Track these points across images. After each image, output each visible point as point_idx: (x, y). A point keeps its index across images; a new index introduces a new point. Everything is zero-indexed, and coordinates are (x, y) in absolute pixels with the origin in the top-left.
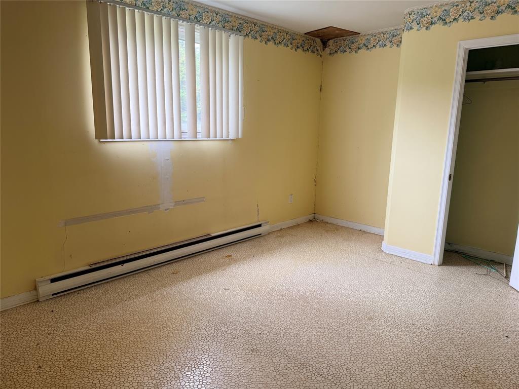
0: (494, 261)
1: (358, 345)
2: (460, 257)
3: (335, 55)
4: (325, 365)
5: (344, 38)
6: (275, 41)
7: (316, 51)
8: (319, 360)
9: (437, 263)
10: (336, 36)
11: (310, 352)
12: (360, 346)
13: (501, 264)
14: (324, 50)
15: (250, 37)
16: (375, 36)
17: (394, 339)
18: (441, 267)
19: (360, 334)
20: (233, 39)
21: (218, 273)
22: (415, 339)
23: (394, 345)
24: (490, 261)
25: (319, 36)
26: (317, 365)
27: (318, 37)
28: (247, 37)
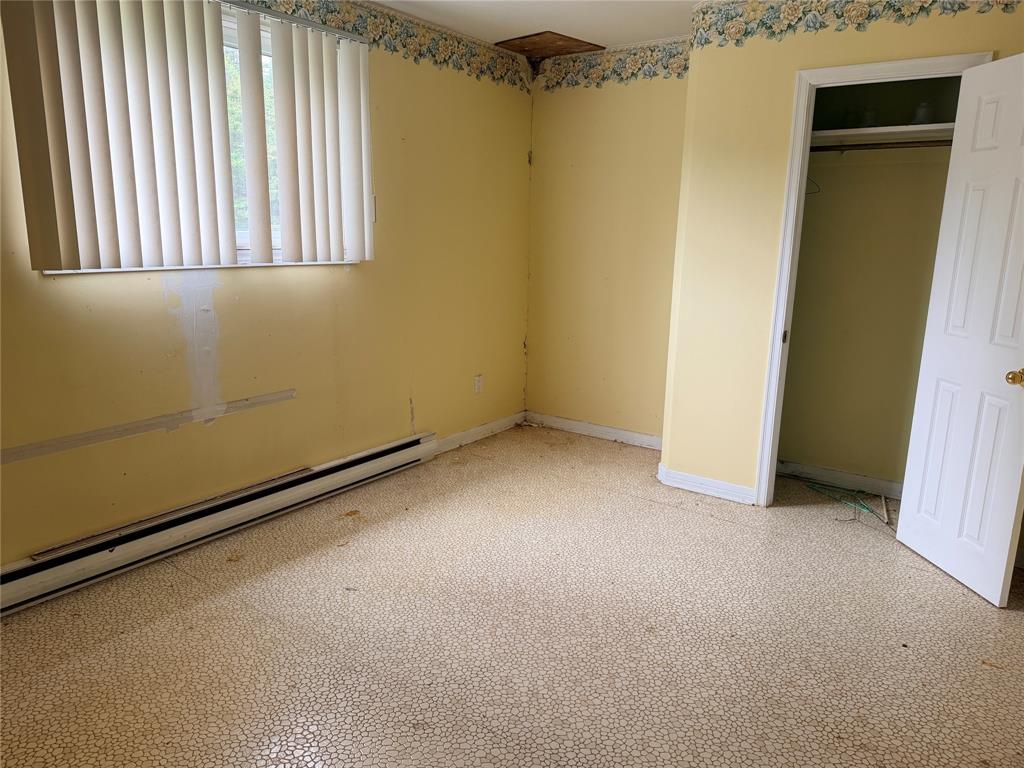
0: (863, 492)
1: (631, 690)
2: (804, 487)
3: (557, 89)
4: (569, 744)
5: (574, 55)
6: (434, 56)
7: (517, 81)
8: (558, 732)
9: (763, 501)
10: (560, 52)
11: (537, 716)
12: (635, 693)
13: (877, 496)
14: (534, 79)
15: (382, 47)
16: (635, 54)
17: (701, 671)
18: (772, 509)
19: (632, 665)
20: (345, 49)
21: (331, 554)
22: (738, 666)
23: (701, 684)
24: (859, 492)
25: (525, 51)
26: (554, 745)
27: (522, 51)
28: (375, 47)
